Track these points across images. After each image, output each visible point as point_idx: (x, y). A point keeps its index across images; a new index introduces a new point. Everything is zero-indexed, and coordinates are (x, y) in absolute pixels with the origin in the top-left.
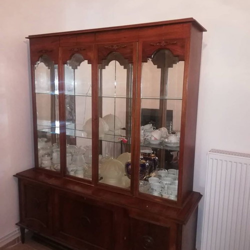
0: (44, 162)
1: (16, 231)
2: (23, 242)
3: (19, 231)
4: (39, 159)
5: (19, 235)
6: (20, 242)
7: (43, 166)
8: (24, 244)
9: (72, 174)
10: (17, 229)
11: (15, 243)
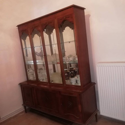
0: (30, 77)
1: (22, 108)
2: (26, 112)
3: (24, 108)
4: (28, 77)
5: (24, 110)
6: (25, 112)
7: (30, 79)
8: (26, 113)
9: (41, 81)
10: (23, 107)
11: (23, 113)
